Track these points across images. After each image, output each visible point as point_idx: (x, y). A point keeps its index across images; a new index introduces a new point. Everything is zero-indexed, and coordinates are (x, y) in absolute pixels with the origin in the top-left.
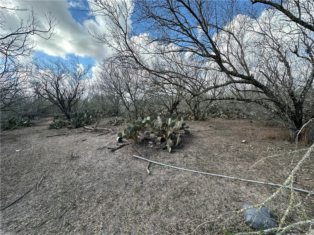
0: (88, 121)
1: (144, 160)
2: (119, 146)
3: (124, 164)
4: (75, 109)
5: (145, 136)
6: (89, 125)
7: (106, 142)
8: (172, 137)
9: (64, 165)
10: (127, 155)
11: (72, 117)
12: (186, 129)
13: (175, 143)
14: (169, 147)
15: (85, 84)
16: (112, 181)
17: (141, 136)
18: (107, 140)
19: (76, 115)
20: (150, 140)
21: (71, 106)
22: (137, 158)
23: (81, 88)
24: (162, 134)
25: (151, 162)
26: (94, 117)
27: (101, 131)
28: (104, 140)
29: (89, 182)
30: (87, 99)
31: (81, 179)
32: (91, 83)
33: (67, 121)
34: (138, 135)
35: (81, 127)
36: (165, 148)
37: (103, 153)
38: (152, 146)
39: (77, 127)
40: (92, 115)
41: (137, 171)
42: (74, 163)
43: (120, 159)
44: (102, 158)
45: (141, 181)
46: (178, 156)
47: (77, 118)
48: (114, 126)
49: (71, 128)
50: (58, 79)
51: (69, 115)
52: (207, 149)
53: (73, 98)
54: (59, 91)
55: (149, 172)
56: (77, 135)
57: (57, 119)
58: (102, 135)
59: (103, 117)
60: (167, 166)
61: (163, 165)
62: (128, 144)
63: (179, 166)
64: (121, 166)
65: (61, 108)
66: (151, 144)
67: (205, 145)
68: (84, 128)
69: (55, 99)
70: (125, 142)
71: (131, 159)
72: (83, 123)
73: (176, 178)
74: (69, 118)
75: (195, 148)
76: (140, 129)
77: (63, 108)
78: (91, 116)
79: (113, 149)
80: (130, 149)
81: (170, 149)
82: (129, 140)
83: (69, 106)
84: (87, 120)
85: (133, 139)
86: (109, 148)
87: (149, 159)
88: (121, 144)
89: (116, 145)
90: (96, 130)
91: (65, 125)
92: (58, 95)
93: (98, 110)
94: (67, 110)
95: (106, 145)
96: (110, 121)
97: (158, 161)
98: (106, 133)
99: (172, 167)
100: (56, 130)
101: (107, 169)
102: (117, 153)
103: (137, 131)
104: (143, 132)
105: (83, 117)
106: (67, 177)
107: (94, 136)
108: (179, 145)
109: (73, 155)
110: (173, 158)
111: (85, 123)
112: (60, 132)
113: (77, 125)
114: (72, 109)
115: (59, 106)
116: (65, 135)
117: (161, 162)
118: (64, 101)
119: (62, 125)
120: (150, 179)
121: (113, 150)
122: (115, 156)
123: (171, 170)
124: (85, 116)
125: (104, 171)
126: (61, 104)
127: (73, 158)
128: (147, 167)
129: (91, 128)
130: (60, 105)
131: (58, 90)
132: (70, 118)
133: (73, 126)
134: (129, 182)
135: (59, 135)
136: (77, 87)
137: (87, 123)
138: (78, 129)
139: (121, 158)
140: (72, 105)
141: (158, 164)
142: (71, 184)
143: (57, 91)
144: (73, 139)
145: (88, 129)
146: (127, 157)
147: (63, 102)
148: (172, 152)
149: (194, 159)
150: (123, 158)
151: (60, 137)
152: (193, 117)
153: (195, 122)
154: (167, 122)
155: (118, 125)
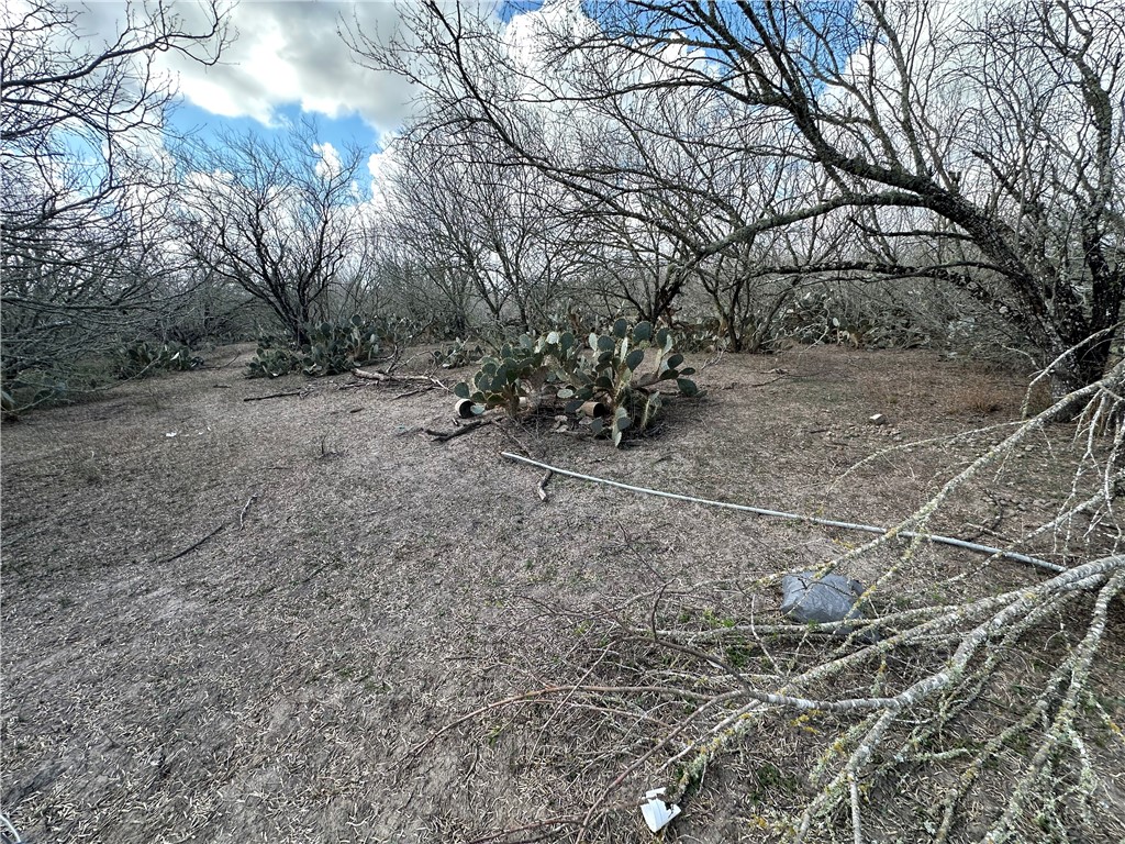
0: (367, 354)
1: (535, 465)
2: (461, 427)
3: (472, 474)
4: (323, 313)
5: (544, 397)
6: (370, 365)
7: (424, 417)
8: (628, 401)
9: (304, 474)
10: (485, 452)
11: (313, 338)
12: (685, 377)
13: (638, 421)
14: (617, 430)
15: (347, 222)
16: (437, 515)
17: (529, 397)
18: (425, 411)
19: (326, 331)
20: (561, 411)
21: (309, 301)
22: (514, 461)
23: (334, 237)
24: (598, 391)
25: (552, 472)
26: (383, 339)
27: (406, 384)
28: (416, 411)
29: (373, 514)
30: (359, 278)
31: (351, 507)
32: (366, 220)
33: (300, 353)
34: (523, 393)
35: (345, 371)
36: (605, 436)
37: (413, 445)
38: (563, 429)
39: (331, 373)
40: (379, 332)
41: (509, 494)
42: (329, 469)
43: (463, 463)
44: (411, 459)
45: (519, 518)
46: (638, 459)
47: (331, 343)
48: (450, 368)
49: (312, 375)
50: (258, 206)
51: (306, 331)
52: (740, 440)
53: (311, 275)
54: (267, 251)
55: (542, 495)
56: (333, 396)
57: (268, 347)
58: (409, 395)
59: (413, 343)
60: (599, 483)
61: (590, 481)
62: (490, 423)
63: (638, 484)
64: (463, 481)
65: (276, 309)
66: (562, 423)
67: (740, 429)
68: (354, 373)
69: (256, 279)
70: (481, 416)
71: (496, 462)
72: (350, 358)
73: (621, 514)
74: (304, 341)
75: (704, 435)
76: (525, 374)
77: (284, 308)
78: (373, 336)
79: (441, 435)
80: (496, 437)
81: (618, 437)
82: (495, 410)
83: (302, 301)
84: (362, 350)
85: (503, 405)
86: (429, 432)
87: (549, 463)
88: (468, 422)
89: (452, 424)
90: (391, 379)
91: (294, 364)
92: (264, 262)
93: (399, 319)
94: (295, 316)
95: (422, 424)
96: (437, 353)
97: (575, 470)
98: (424, 392)
99: (613, 486)
100: (270, 381)
101: (422, 486)
102: (454, 447)
103: (517, 381)
104: (535, 386)
105: (350, 339)
106: (313, 500)
107: (385, 399)
108: (650, 425)
109: (327, 450)
110: (625, 463)
111: (357, 360)
112: (282, 386)
113: (331, 367)
114: (311, 315)
115: (270, 303)
116: (298, 394)
117: (585, 471)
118: (283, 285)
119: (288, 367)
120: (544, 512)
121: (443, 439)
122: (449, 455)
123: (609, 493)
124: (356, 334)
125: (415, 490)
126: (277, 295)
127: (325, 456)
128: (539, 484)
129: (376, 374)
130: (272, 299)
131: (260, 247)
132: (309, 343)
133: (320, 368)
134: (483, 517)
135: (281, 396)
136: (323, 233)
137: (364, 360)
138: (335, 378)
139: (465, 459)
140: (312, 299)
141: (574, 477)
142: (326, 516)
143: (258, 250)
144: (322, 408)
145: (366, 378)
146: (482, 459)
147: (283, 289)
148: (622, 446)
149: (689, 466)
150: (472, 458)
151: (283, 402)
152: (726, 342)
153: (732, 356)
154: (616, 352)
155: (463, 365)
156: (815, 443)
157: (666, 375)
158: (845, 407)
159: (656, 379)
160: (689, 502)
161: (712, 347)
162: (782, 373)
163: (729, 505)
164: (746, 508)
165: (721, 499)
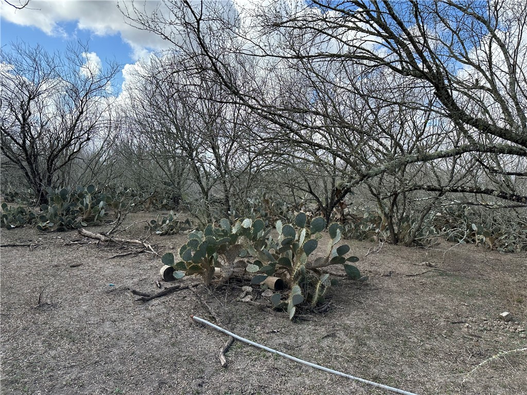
0: (94, 217)
1: (220, 331)
2: (163, 289)
3: (165, 335)
4: (64, 180)
5: (235, 270)
6: (95, 225)
7: (132, 277)
8: (303, 279)
9: (19, 321)
10: (180, 315)
11: (52, 199)
12: (350, 263)
13: (310, 297)
14: (292, 305)
15: (98, 115)
16: (129, 372)
17: (223, 268)
18: (134, 272)
19: (63, 196)
20: (248, 282)
21: (55, 171)
22: (203, 325)
23: (85, 123)
24: (280, 268)
25: (234, 339)
26: (110, 205)
27: (123, 246)
28: (126, 271)
29: (72, 367)
30: (99, 155)
31: (54, 358)
32: (114, 114)
33: (38, 209)
34: (218, 265)
35: (73, 229)
36: (281, 309)
37: (119, 302)
38: (248, 299)
39: (61, 229)
40: (108, 200)
41: (195, 357)
42: (41, 318)
43: (158, 323)
44: (114, 316)
45: (200, 381)
46: (308, 333)
47: (66, 205)
48: (162, 235)
49: (45, 230)
50: (30, 96)
51: (47, 193)
52: (394, 324)
53: (62, 149)
54: (29, 129)
55: (223, 360)
56: (58, 251)
57: (13, 201)
58: (123, 256)
59: (135, 210)
60: (273, 353)
61: (265, 351)
62: (187, 288)
63: (306, 357)
64: (156, 340)
65: (27, 173)
66: (247, 294)
67: (394, 313)
68: (80, 232)
69: (15, 147)
70: (181, 281)
71: (187, 324)
72: (79, 219)
73: (289, 385)
74: (44, 201)
75: (364, 317)
76: (222, 250)
77: (33, 172)
78: (102, 203)
79: (144, 295)
80: (191, 302)
81: (292, 311)
82: (193, 276)
83: (49, 169)
84: (90, 213)
85: (201, 274)
86: (135, 292)
87: (232, 330)
88: (169, 285)
89: (155, 286)
90: (111, 241)
91: (31, 220)
92: (25, 137)
93: (126, 189)
94: (41, 181)
95: (129, 283)
96: (153, 222)
97: (254, 339)
98: (137, 254)
99: (284, 358)
100: (7, 231)
101: (121, 343)
102: (154, 308)
103: (214, 255)
104: (230, 259)
105: (82, 203)
106: (21, 349)
107: (102, 258)
108: (319, 303)
109: (43, 300)
110: (296, 337)
111: (84, 220)
112: (16, 237)
113: (62, 225)
114: (54, 178)
115: (23, 168)
116: (29, 246)
117: (263, 341)
118: (36, 156)
119: (23, 220)
120: (224, 377)
121: (146, 299)
122: (148, 315)
123: (280, 364)
124: (88, 200)
125: (113, 346)
126: (30, 163)
127: (41, 306)
128: (222, 350)
129: (99, 235)
130: (25, 163)
131: (25, 124)
132: (47, 204)
133: (52, 225)
134: (168, 378)
135: (14, 246)
136: (77, 121)
137: (91, 222)
138: (63, 234)
139: (160, 320)
140: (58, 168)
141: (252, 346)
142: (30, 364)
143: (23, 127)
144: (46, 260)
145: (89, 237)
146: (176, 321)
147: (36, 159)
148: (295, 320)
149: (349, 344)
150: (167, 321)
151: (15, 251)
152: (386, 235)
153: (392, 247)
154: (296, 238)
155: (173, 234)
156: (455, 333)
157: (335, 261)
158: (480, 303)
159: (327, 262)
160: (348, 379)
161: (375, 237)
162: (430, 266)
163: (382, 386)
164: (396, 390)
165: (375, 379)
